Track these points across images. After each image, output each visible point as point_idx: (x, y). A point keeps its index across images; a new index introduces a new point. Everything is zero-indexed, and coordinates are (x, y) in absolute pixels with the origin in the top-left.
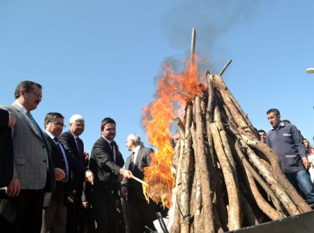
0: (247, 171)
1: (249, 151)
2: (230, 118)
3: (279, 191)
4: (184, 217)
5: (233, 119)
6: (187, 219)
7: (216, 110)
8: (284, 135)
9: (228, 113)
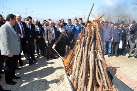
0: (96, 68)
1: (99, 61)
2: (97, 45)
3: (104, 76)
4: (76, 78)
5: (97, 46)
6: (77, 79)
7: (93, 44)
8: (109, 30)
9: (96, 44)
